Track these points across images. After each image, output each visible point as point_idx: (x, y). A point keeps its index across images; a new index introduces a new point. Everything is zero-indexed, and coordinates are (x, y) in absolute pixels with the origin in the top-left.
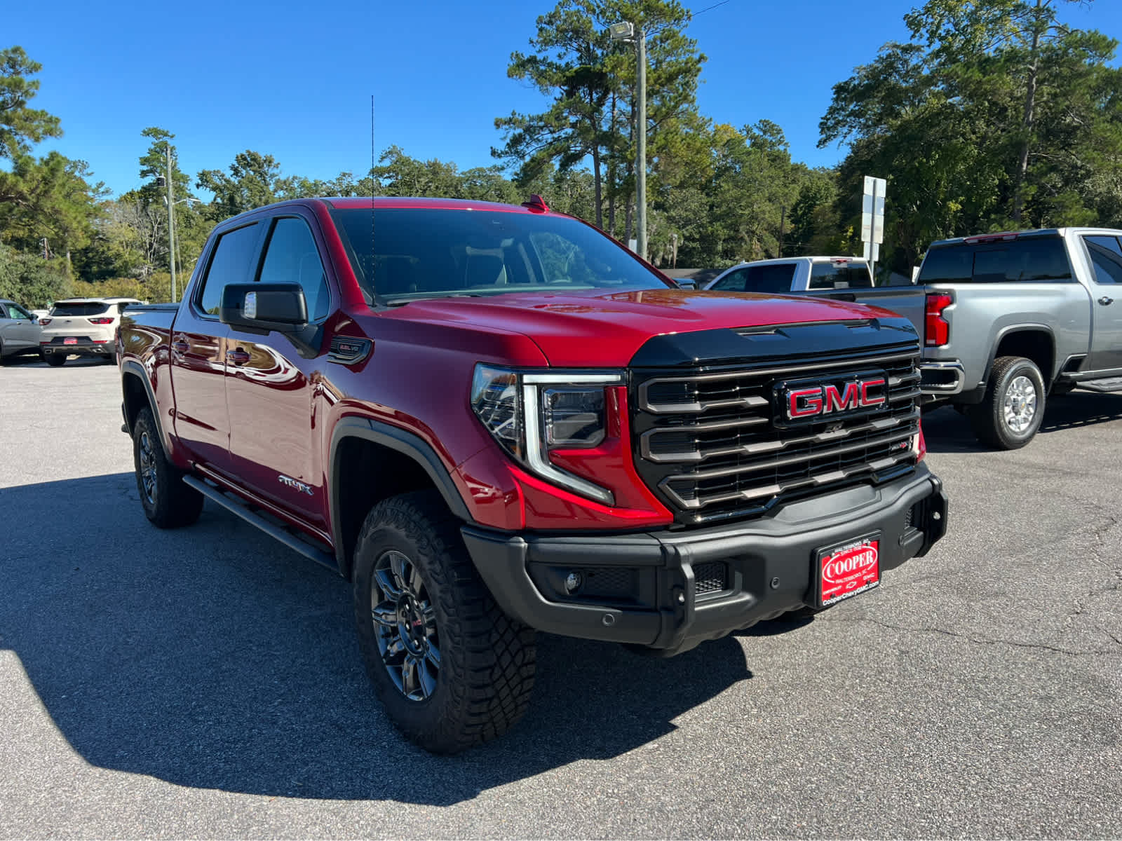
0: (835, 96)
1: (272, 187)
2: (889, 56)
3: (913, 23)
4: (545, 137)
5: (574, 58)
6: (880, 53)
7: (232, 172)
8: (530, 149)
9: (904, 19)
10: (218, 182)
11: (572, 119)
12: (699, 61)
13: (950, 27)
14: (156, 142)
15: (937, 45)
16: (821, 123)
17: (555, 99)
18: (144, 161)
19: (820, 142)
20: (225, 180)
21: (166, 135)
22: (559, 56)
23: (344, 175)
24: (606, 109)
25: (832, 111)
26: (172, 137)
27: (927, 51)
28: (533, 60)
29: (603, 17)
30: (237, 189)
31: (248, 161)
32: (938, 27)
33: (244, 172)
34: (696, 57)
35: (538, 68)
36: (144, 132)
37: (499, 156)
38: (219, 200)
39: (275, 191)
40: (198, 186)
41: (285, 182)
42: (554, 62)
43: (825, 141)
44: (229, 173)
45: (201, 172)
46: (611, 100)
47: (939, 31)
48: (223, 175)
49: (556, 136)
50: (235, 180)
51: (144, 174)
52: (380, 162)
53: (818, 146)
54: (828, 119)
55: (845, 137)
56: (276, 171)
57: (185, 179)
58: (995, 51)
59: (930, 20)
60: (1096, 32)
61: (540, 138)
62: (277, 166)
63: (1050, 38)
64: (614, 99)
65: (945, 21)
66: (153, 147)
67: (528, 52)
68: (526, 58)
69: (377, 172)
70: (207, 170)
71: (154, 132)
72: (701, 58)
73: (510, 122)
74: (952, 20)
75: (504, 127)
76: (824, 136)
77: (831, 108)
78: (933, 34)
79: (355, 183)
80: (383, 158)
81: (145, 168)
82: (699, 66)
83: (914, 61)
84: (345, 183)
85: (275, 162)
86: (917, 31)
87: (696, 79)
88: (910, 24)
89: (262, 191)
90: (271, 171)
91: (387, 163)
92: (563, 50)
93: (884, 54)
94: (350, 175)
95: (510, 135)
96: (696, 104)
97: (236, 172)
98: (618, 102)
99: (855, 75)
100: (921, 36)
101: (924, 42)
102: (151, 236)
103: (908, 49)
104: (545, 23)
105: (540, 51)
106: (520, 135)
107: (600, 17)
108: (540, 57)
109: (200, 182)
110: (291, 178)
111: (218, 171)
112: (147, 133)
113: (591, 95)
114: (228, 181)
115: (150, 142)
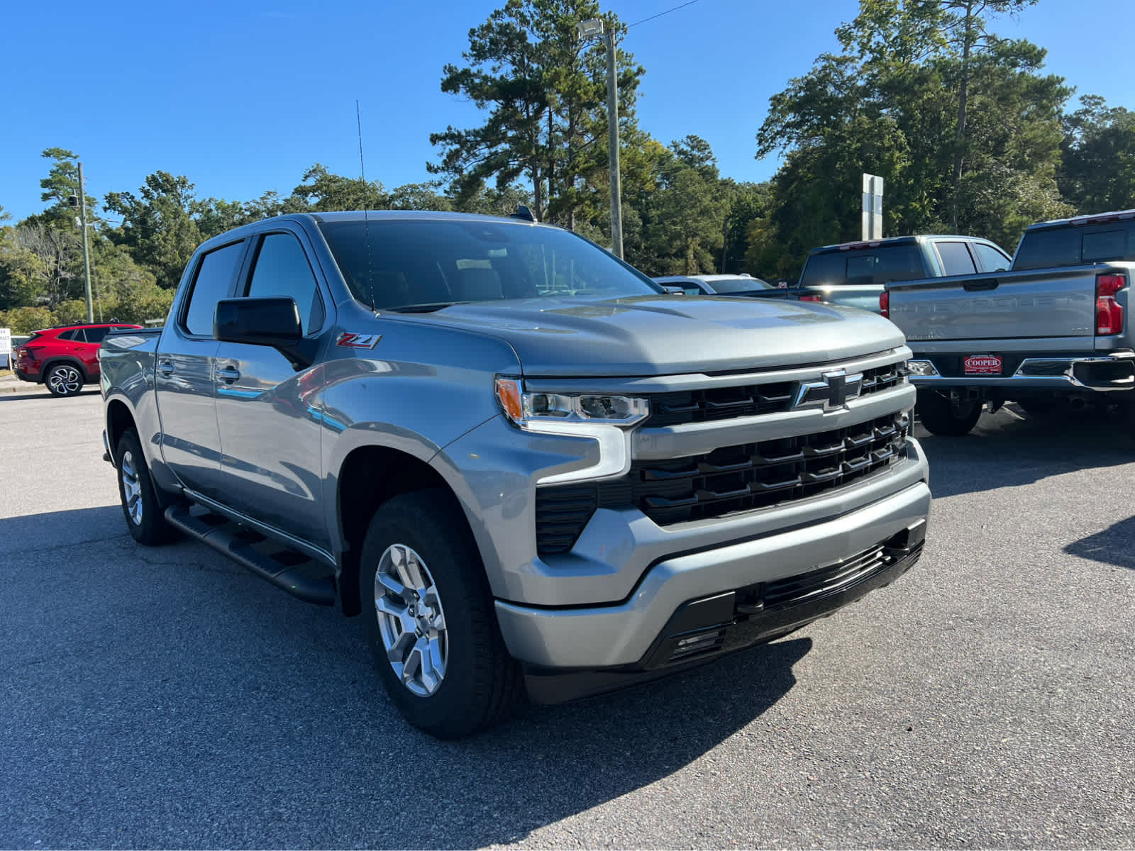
0: (771, 108)
1: (187, 210)
2: (825, 68)
3: (844, 36)
4: (482, 151)
5: (510, 71)
6: (816, 64)
7: (143, 195)
8: (468, 164)
9: (835, 33)
10: (128, 205)
11: (510, 134)
12: (637, 74)
13: (880, 39)
14: (59, 163)
15: (868, 57)
16: (758, 135)
17: (491, 112)
18: (46, 184)
19: (758, 153)
20: (135, 203)
21: (68, 155)
22: (494, 69)
23: (269, 193)
24: (542, 123)
25: (769, 122)
26: (75, 158)
27: (862, 63)
28: (466, 73)
29: (537, 29)
30: (148, 211)
31: (159, 183)
32: (869, 41)
33: (155, 194)
34: (635, 69)
35: (472, 81)
36: (45, 152)
37: (436, 171)
38: (129, 224)
39: (191, 213)
40: (105, 209)
41: (201, 204)
42: (489, 75)
43: (763, 152)
44: (139, 196)
45: (108, 195)
46: (548, 114)
47: (870, 44)
48: (132, 197)
49: (493, 150)
50: (146, 203)
51: (46, 197)
52: (304, 181)
53: (756, 158)
54: (765, 131)
55: (784, 148)
56: (190, 192)
57: (91, 202)
58: (924, 63)
59: (860, 34)
60: (1025, 42)
61: (477, 153)
62: (191, 187)
63: (980, 48)
64: (550, 113)
65: (876, 34)
66: (55, 168)
67: (461, 65)
68: (460, 71)
69: (302, 191)
70: (115, 192)
71: (56, 153)
72: (640, 71)
73: (444, 138)
74: (882, 32)
75: (440, 142)
76: (761, 147)
77: (767, 119)
78: (864, 47)
79: (281, 203)
80: (306, 177)
81: (47, 191)
82: (637, 78)
83: (849, 73)
84: (270, 203)
85: (189, 183)
86: (848, 44)
87: (636, 91)
88: (840, 38)
89: (177, 214)
90: (186, 192)
91: (311, 182)
92: (498, 64)
93: (819, 66)
94: (275, 193)
95: (447, 151)
96: (636, 117)
97: (147, 194)
98: (554, 116)
99: (790, 87)
100: (852, 49)
101: (856, 54)
102: (57, 262)
103: (841, 62)
104: (478, 36)
105: (473, 65)
106: (457, 151)
107: (535, 28)
108: (474, 70)
109: (107, 205)
110: (207, 200)
111: (128, 193)
112: (48, 155)
113: (527, 108)
114: (138, 204)
115: (52, 163)
